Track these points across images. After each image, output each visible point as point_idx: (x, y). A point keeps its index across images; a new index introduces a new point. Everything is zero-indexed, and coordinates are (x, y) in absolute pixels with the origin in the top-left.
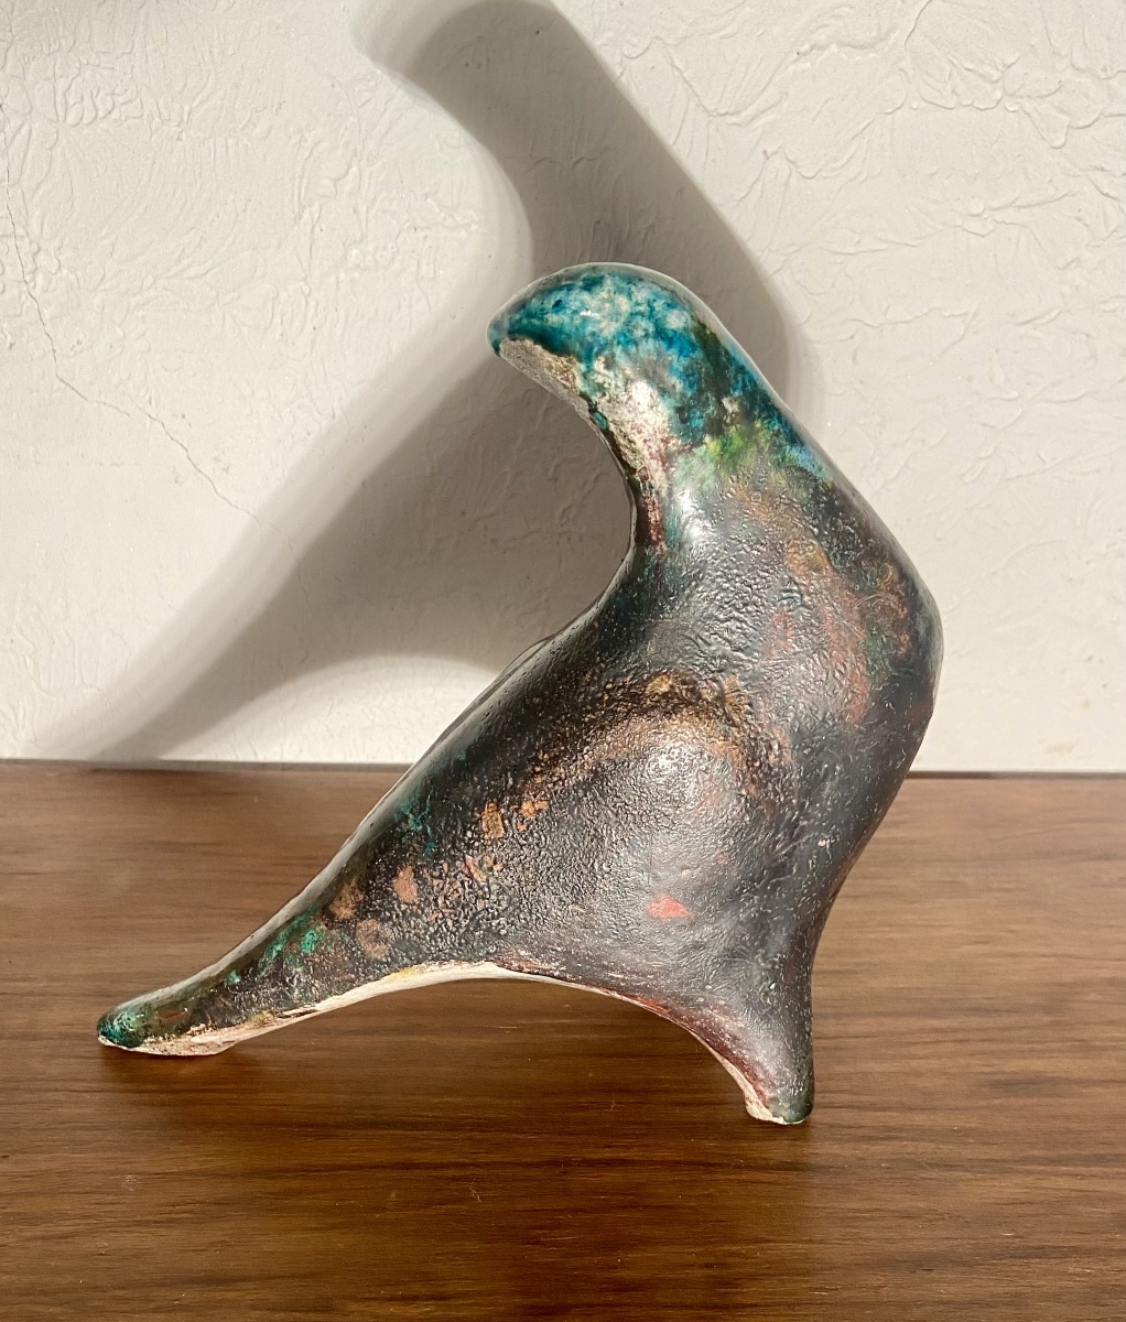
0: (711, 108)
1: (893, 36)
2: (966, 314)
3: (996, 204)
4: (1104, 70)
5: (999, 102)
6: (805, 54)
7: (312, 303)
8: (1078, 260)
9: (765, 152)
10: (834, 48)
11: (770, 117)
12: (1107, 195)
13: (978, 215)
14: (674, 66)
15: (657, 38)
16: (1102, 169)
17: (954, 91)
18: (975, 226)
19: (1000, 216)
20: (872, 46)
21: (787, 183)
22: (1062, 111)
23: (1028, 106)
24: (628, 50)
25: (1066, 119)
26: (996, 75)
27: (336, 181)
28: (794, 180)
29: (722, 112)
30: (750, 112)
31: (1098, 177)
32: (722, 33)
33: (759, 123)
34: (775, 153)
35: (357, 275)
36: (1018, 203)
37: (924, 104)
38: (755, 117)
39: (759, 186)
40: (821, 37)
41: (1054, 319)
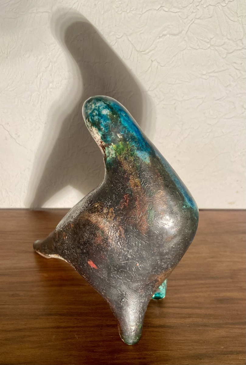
0: (138, 50)
1: (183, 32)
2: (202, 98)
3: (209, 72)
4: (235, 39)
5: (209, 47)
6: (161, 37)
7: (40, 97)
8: (230, 85)
9: (152, 60)
10: (168, 35)
11: (153, 52)
12: (237, 69)
13: (205, 75)
14: (128, 40)
15: (125, 34)
16: (235, 63)
17: (198, 45)
18: (204, 77)
19: (211, 74)
20: (177, 35)
21: (157, 67)
22: (225, 49)
23: (217, 48)
24: (117, 36)
25: (226, 51)
26: (208, 41)
27: (46, 68)
28: (159, 67)
29: (141, 51)
30: (147, 51)
31: (235, 65)
32: (141, 32)
33: (150, 54)
34: (154, 60)
35: (51, 90)
36: (215, 71)
37: (190, 48)
38: (149, 52)
39: (150, 69)
40: (165, 33)
41: (224, 99)
